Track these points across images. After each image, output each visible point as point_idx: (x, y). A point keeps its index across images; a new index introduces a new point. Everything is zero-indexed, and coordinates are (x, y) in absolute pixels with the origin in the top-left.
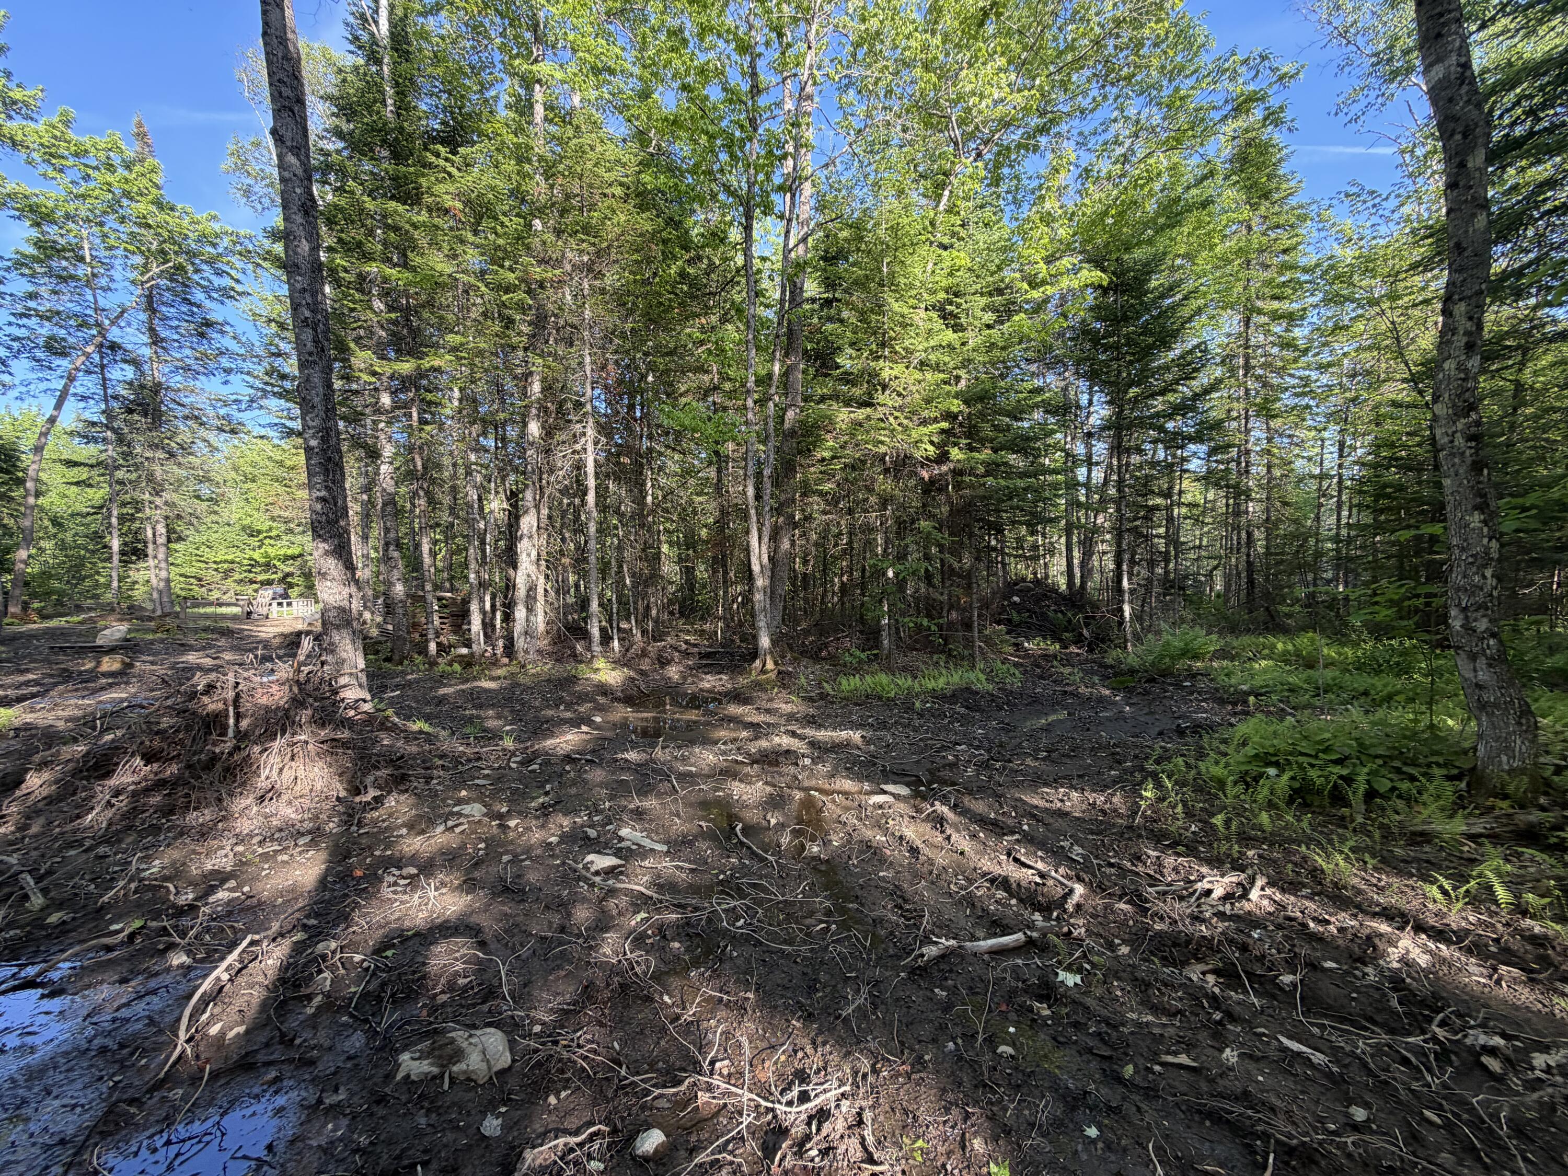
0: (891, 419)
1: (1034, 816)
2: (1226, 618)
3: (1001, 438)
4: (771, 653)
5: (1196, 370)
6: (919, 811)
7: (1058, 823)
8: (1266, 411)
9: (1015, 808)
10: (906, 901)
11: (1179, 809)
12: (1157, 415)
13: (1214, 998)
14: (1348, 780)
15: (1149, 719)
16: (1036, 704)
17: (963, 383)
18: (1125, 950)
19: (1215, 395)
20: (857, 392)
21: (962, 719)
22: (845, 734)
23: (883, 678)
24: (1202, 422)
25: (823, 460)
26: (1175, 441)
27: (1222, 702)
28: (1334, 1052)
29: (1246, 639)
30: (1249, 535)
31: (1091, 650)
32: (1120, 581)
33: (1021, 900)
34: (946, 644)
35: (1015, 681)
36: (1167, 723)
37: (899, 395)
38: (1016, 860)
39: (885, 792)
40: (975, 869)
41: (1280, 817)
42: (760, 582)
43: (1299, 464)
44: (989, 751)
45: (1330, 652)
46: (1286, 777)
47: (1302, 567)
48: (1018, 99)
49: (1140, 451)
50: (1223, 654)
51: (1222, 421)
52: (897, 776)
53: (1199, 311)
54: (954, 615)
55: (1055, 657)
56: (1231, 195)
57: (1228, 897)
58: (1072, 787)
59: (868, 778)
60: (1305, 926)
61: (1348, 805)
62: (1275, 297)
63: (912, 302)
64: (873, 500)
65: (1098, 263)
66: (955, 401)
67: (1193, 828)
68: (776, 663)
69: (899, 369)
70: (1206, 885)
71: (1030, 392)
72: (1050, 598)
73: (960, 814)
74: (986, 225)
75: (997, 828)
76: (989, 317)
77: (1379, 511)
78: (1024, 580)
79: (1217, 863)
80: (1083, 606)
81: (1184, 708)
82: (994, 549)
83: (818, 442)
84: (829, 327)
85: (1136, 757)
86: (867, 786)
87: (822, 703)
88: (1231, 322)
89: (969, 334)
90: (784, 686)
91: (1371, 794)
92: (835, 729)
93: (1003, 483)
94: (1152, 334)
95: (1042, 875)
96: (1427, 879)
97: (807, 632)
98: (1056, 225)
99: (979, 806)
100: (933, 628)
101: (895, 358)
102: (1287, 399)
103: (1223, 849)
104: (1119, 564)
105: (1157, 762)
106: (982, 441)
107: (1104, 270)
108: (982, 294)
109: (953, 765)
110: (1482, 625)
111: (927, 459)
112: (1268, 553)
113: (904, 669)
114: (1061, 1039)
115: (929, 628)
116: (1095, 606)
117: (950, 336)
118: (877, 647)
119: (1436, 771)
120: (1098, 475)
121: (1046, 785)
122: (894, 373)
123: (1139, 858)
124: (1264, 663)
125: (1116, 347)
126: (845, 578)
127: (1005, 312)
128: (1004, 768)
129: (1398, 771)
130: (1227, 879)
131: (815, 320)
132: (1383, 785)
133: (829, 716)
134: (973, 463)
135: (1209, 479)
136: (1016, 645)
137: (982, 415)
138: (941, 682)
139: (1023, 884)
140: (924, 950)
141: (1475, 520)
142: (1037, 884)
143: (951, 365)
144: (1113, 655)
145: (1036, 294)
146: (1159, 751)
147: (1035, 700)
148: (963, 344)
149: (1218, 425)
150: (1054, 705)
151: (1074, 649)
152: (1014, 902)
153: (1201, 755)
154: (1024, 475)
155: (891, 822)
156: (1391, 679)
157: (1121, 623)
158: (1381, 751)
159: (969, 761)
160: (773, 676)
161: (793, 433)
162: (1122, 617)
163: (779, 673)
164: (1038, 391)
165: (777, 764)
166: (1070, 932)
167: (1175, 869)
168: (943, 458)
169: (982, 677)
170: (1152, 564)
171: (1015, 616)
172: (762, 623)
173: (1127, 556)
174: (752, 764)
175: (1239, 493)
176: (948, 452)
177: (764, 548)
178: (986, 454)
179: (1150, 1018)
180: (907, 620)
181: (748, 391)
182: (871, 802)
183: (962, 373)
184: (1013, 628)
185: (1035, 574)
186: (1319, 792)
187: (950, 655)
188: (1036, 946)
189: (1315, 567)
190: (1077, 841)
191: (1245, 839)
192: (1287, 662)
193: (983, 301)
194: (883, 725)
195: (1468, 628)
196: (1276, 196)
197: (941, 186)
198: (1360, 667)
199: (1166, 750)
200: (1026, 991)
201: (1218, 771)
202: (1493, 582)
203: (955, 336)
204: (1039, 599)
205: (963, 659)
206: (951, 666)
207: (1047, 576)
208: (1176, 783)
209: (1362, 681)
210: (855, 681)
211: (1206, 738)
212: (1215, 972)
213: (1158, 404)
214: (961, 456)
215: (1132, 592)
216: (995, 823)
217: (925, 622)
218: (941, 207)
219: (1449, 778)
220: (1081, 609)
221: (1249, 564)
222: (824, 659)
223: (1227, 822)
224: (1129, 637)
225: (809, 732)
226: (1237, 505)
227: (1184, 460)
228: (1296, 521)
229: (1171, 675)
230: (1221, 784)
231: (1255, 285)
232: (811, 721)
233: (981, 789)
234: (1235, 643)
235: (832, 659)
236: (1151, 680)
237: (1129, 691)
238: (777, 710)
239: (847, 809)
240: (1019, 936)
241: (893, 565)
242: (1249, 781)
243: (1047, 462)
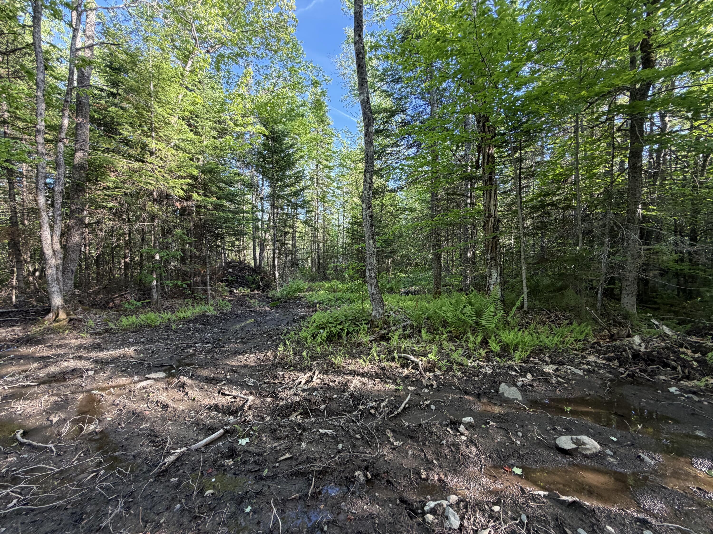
0: (156, 172)
1: (232, 371)
2: (311, 276)
3: (221, 193)
4: (64, 308)
5: (301, 180)
6: (169, 384)
7: (243, 371)
8: (323, 200)
9: (223, 369)
10: (156, 437)
11: (291, 353)
12: (288, 195)
13: (299, 425)
14: (342, 330)
15: (284, 318)
16: (238, 317)
17: (201, 162)
18: (268, 418)
19: (306, 191)
20: (133, 152)
21: (200, 331)
22: (121, 351)
23: (152, 315)
24: (303, 201)
25: (108, 188)
26: (294, 206)
27: (309, 307)
28: (335, 427)
29: (317, 283)
30: (318, 245)
31: (263, 291)
32: (274, 261)
33: (224, 413)
34: (193, 294)
35: (228, 308)
36: (290, 319)
37: (161, 159)
38: (223, 394)
39: (148, 379)
40: (201, 406)
41: (323, 347)
42: (52, 262)
43: (333, 221)
44: (213, 344)
45: (340, 286)
46: (325, 332)
47: (333, 257)
48: (228, 35)
49: (282, 209)
50: (310, 289)
51: (309, 201)
52: (158, 368)
53: (301, 157)
54: (197, 278)
55: (248, 296)
56: (311, 117)
57: (307, 382)
58: (251, 353)
59: (137, 373)
60: (329, 385)
61: (342, 338)
62: (325, 160)
63: (169, 111)
64: (144, 215)
65: (265, 125)
66: (195, 170)
67: (296, 359)
68: (68, 314)
69: (161, 145)
70: (299, 380)
71: (235, 174)
72: (246, 269)
73: (195, 379)
74: (213, 88)
75: (213, 381)
76: (214, 133)
77: (353, 239)
78: (234, 261)
79: (303, 370)
80: (260, 273)
81: (296, 311)
82: (219, 246)
83: (104, 175)
84: (112, 109)
85: (278, 334)
86: (136, 378)
87: (108, 334)
88: (312, 165)
89: (203, 138)
90: (75, 328)
91: (348, 333)
92: (115, 349)
93: (221, 214)
94: (285, 162)
95: (235, 397)
96: (360, 358)
97: (96, 293)
98: (246, 101)
99: (206, 373)
100: (184, 285)
101: (159, 138)
102: (329, 197)
103: (306, 364)
104: (274, 254)
105: (285, 335)
106: (212, 193)
107: (267, 129)
108: (210, 121)
109: (193, 355)
110: (373, 275)
111: (179, 197)
112: (324, 252)
113: (167, 308)
114: (237, 473)
115: (182, 286)
116: (265, 273)
117: (192, 136)
118: (150, 298)
119: (364, 322)
120: (266, 217)
121: (240, 354)
122: (158, 147)
123: (276, 377)
124: (322, 291)
125: (271, 163)
126: (127, 260)
127: (222, 133)
128: (220, 351)
129: (355, 324)
130: (306, 376)
131: (103, 102)
132: (351, 330)
133: (112, 342)
134: (205, 202)
135: (306, 223)
136: (231, 291)
137: (210, 180)
138: (189, 313)
139: (225, 405)
140: (166, 460)
141: (371, 242)
142: (232, 402)
143: (193, 151)
144: (272, 293)
145: (237, 129)
146: (286, 330)
147: (238, 316)
148: (200, 142)
149: (307, 203)
150: (246, 316)
151: (256, 292)
152: (220, 415)
153: (300, 330)
154: (233, 212)
155: (151, 395)
156: (355, 294)
157: (275, 279)
158: (351, 318)
159: (202, 351)
160: (65, 323)
161: (81, 167)
162: (275, 277)
163: (71, 320)
164: (239, 174)
165: (64, 380)
166: (246, 419)
167: (289, 377)
168: (189, 198)
169: (212, 308)
170: (286, 255)
171: (230, 278)
172: (54, 288)
173: (277, 251)
174: (38, 386)
175: (315, 229)
176: (191, 196)
177: (56, 239)
178: (214, 199)
179: (276, 444)
180: (168, 282)
181: (38, 131)
182: (138, 387)
183: (199, 156)
184: (229, 283)
185: (239, 258)
186: (335, 335)
187: (195, 299)
188: (229, 433)
189: (336, 257)
190: (251, 377)
191: (313, 358)
192: (329, 291)
193: (211, 124)
194: (151, 341)
195: (370, 276)
196: (326, 123)
197: (187, 57)
198: (348, 290)
199: (288, 329)
200: (222, 457)
201: (305, 334)
202: (375, 261)
203: (195, 137)
204: (241, 270)
205: (202, 300)
206: (195, 304)
207: (245, 260)
208: (291, 342)
209: (348, 295)
210: (133, 319)
211: (302, 322)
212: (301, 414)
213: (288, 190)
214: (198, 198)
215: (279, 266)
216: (213, 379)
217: (179, 283)
218: (187, 68)
219: (366, 324)
220: (259, 274)
221: (318, 255)
222: (109, 308)
223: (307, 353)
224: (278, 285)
225: (94, 354)
226: (315, 233)
227: (297, 214)
228: (332, 241)
229: (292, 299)
230: (306, 338)
231: (320, 153)
232: (97, 347)
233: (207, 364)
234: (314, 285)
235: (117, 308)
236: (285, 302)
237: (277, 307)
238: (67, 344)
239: (119, 395)
240: (222, 431)
241: (159, 252)
242: (314, 336)
243: (244, 208)
